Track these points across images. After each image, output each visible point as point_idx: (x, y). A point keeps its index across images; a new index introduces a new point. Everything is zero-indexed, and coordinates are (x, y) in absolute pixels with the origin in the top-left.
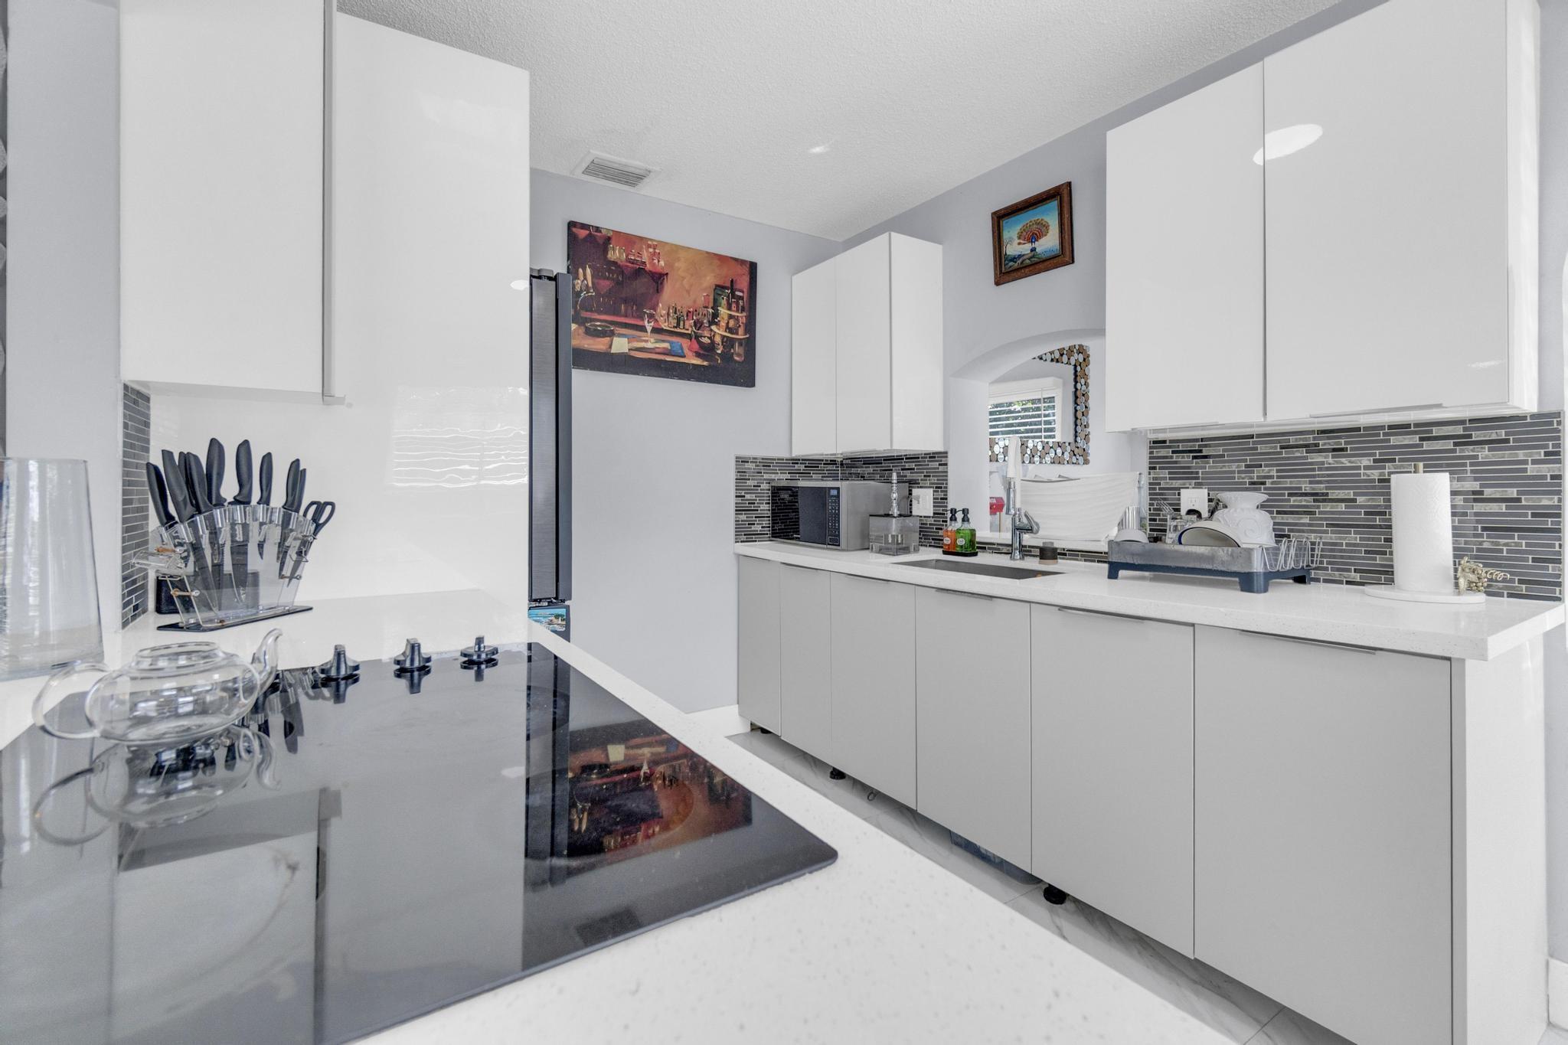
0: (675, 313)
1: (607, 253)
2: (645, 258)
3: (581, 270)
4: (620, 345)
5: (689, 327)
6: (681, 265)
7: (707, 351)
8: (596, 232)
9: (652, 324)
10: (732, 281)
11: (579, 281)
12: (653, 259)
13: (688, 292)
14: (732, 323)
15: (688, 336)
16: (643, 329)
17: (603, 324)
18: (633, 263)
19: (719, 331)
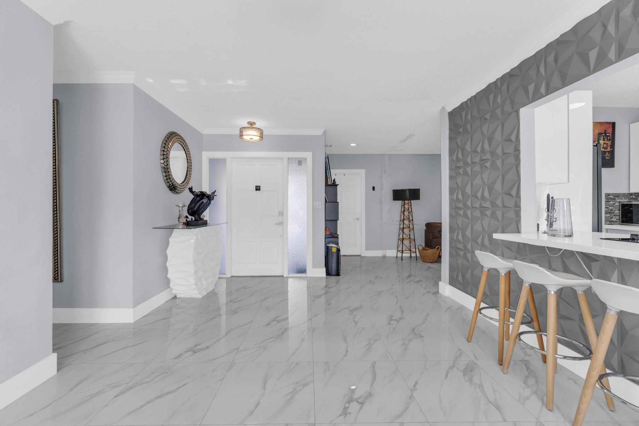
10: (605, 131)
14: (605, 146)
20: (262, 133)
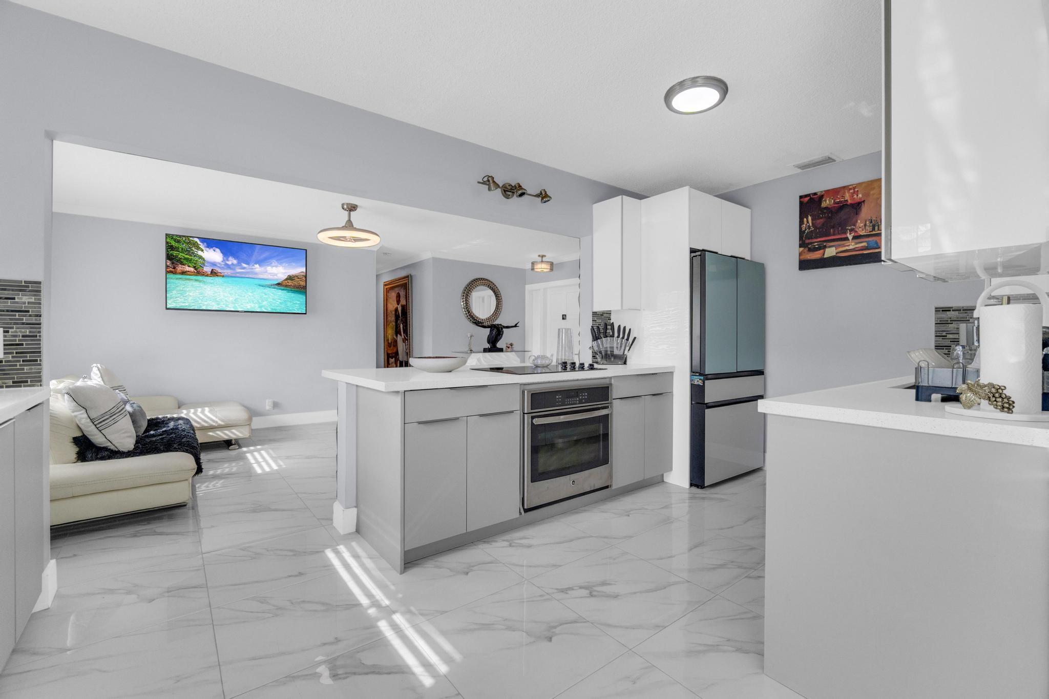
0: (871, 222)
1: (821, 204)
2: (847, 196)
3: (805, 219)
4: (830, 252)
6: (876, 192)
8: (814, 196)
9: (853, 234)
12: (853, 196)
16: (847, 239)
17: (818, 243)
18: (839, 204)
20: (552, 264)
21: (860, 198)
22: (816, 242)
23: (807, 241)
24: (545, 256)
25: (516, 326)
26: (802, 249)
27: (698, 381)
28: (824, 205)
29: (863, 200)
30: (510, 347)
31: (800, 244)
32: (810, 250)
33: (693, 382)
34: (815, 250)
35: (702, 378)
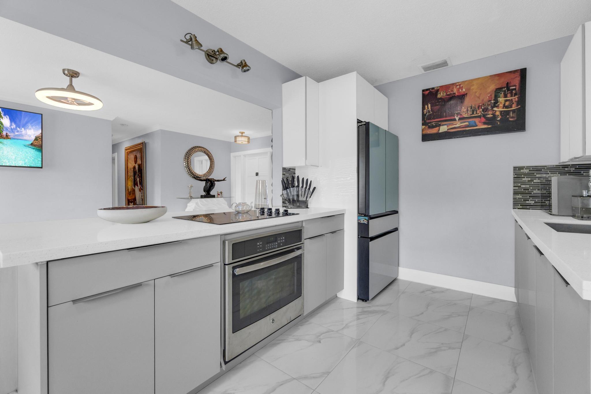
0: (472, 108)
1: (437, 96)
2: (455, 91)
3: (426, 106)
4: (443, 129)
5: (480, 112)
6: (474, 88)
7: (491, 121)
8: (432, 90)
9: (459, 117)
10: (508, 84)
11: (426, 110)
12: (459, 90)
13: (479, 97)
14: (507, 103)
15: (479, 117)
16: (455, 120)
17: (436, 123)
18: (449, 95)
19: (498, 110)
20: (249, 138)
21: (464, 92)
22: (433, 122)
23: (428, 121)
24: (244, 133)
25: (224, 180)
26: (424, 127)
27: (363, 220)
28: (439, 96)
29: (466, 93)
30: (220, 194)
31: (422, 123)
32: (430, 127)
33: (359, 222)
34: (432, 127)
35: (367, 218)
